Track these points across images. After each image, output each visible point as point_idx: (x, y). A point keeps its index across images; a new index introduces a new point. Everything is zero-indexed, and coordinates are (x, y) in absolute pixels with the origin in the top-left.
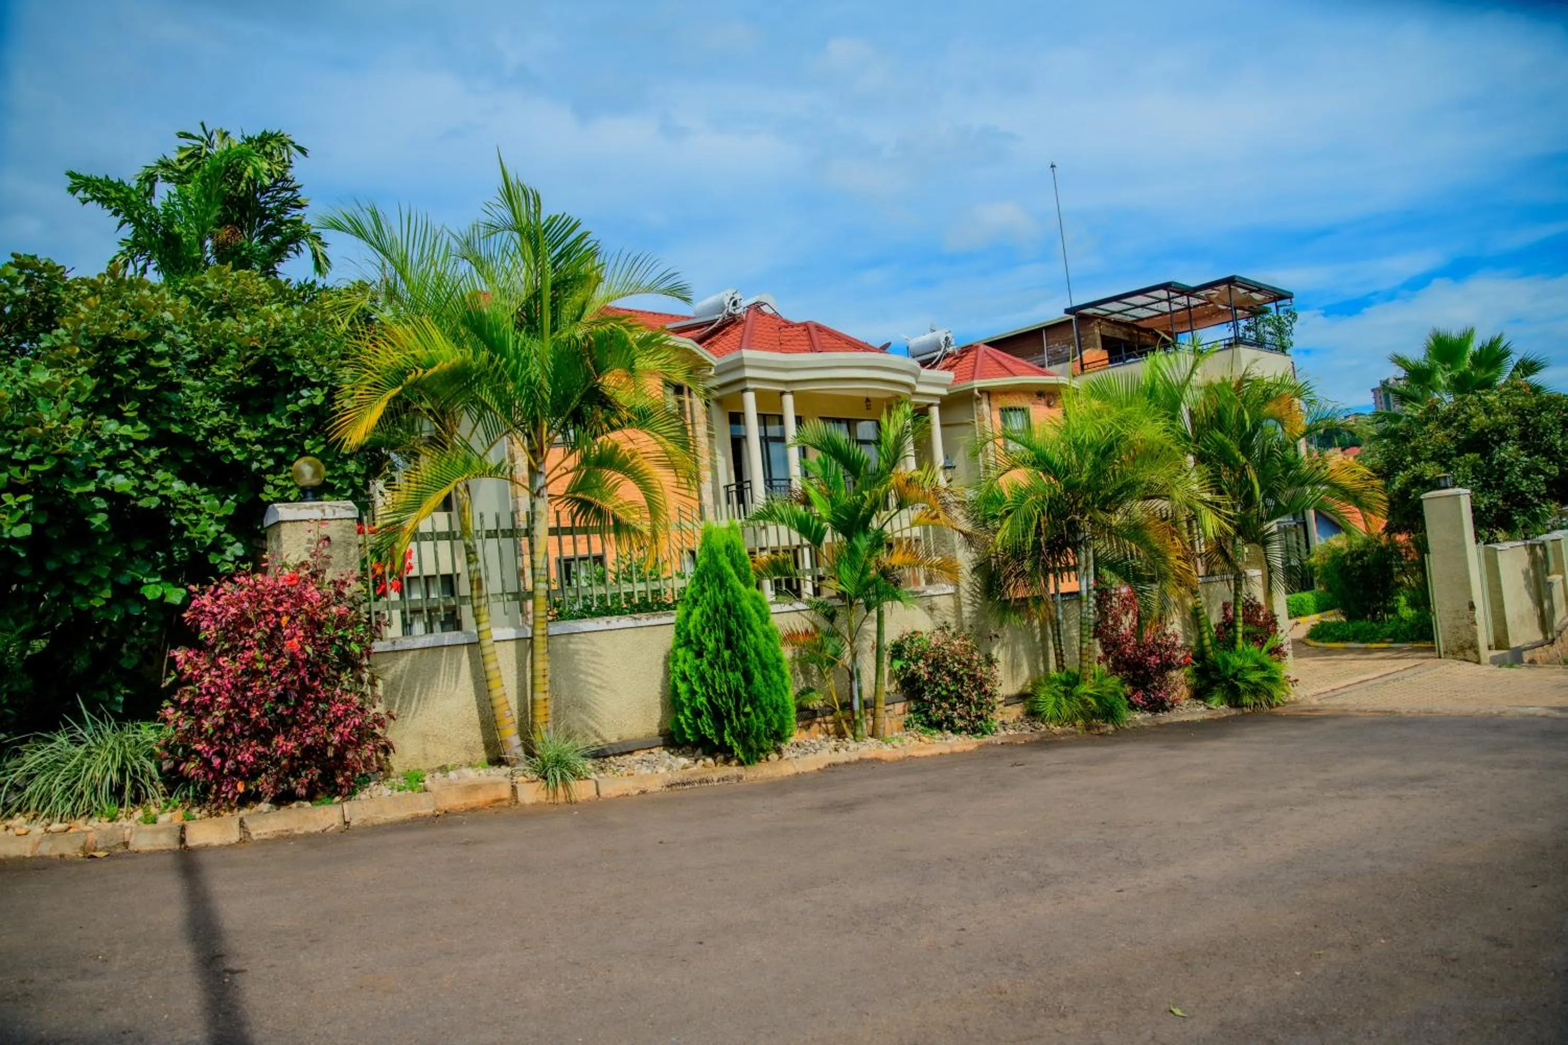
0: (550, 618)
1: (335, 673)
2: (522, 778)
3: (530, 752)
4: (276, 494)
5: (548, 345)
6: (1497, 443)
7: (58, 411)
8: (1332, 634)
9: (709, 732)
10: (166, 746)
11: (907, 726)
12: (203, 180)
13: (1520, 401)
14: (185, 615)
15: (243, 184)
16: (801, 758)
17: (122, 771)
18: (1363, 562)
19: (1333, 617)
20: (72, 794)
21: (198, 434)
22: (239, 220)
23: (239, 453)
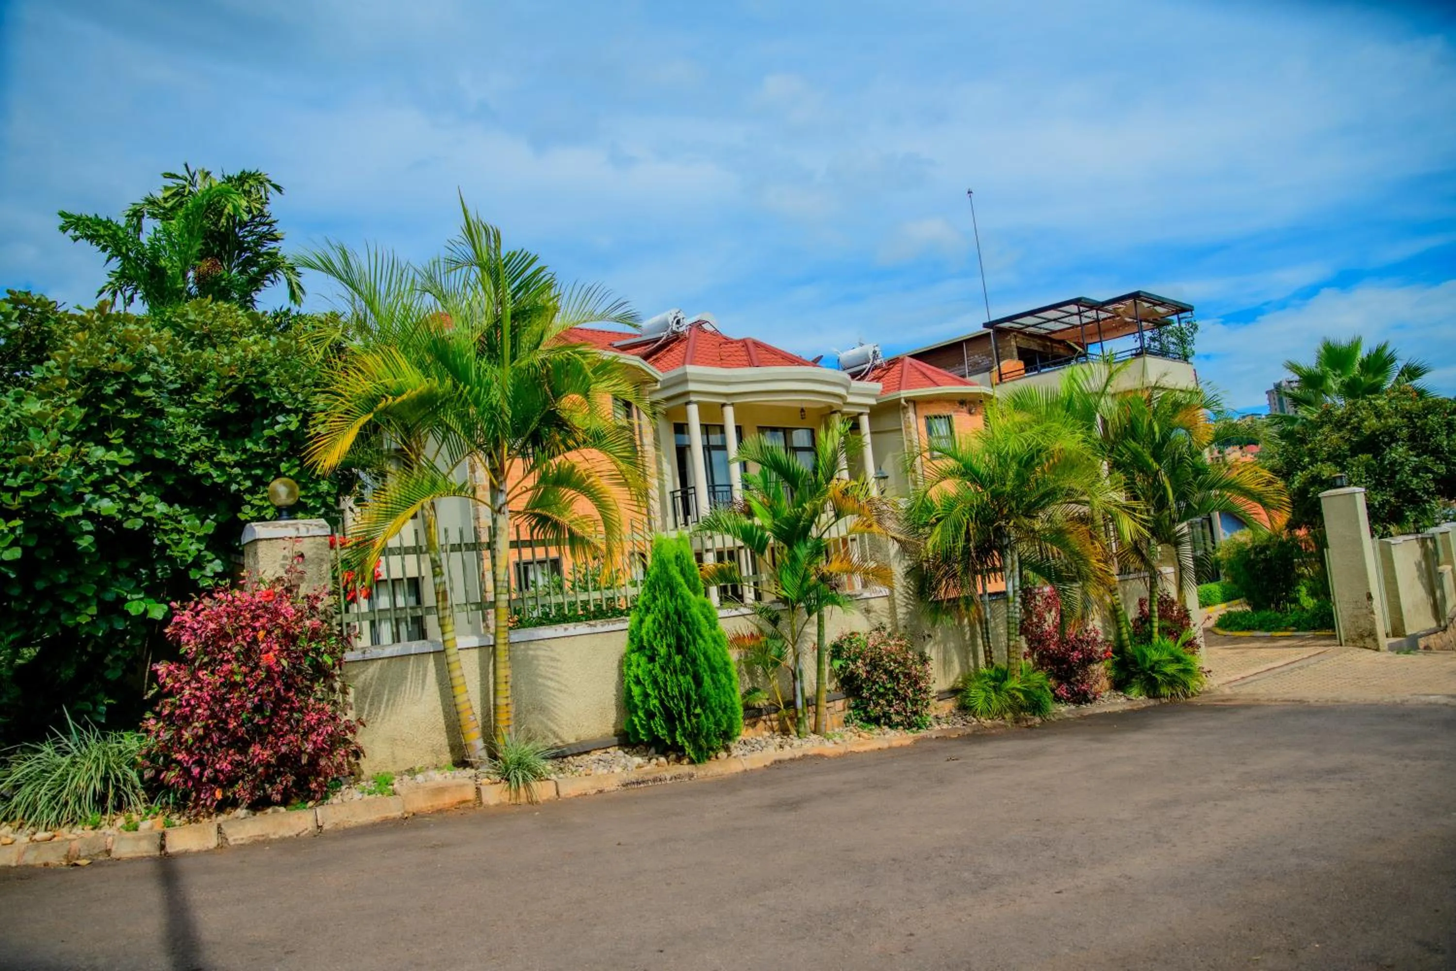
0: (511, 625)
1: (308, 683)
2: (486, 780)
3: (493, 756)
4: (253, 514)
5: (508, 370)
6: (1388, 444)
7: (48, 440)
8: (1239, 624)
9: (662, 732)
10: (147, 756)
11: (847, 722)
12: (186, 217)
13: (1407, 405)
14: (167, 631)
15: (223, 220)
16: (749, 756)
17: (105, 780)
18: (1266, 555)
19: (1239, 607)
20: (57, 803)
21: (180, 458)
22: (219, 253)
23: (218, 476)
